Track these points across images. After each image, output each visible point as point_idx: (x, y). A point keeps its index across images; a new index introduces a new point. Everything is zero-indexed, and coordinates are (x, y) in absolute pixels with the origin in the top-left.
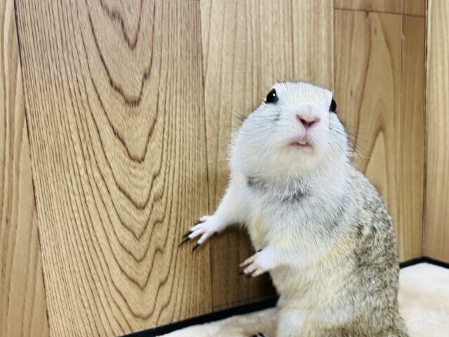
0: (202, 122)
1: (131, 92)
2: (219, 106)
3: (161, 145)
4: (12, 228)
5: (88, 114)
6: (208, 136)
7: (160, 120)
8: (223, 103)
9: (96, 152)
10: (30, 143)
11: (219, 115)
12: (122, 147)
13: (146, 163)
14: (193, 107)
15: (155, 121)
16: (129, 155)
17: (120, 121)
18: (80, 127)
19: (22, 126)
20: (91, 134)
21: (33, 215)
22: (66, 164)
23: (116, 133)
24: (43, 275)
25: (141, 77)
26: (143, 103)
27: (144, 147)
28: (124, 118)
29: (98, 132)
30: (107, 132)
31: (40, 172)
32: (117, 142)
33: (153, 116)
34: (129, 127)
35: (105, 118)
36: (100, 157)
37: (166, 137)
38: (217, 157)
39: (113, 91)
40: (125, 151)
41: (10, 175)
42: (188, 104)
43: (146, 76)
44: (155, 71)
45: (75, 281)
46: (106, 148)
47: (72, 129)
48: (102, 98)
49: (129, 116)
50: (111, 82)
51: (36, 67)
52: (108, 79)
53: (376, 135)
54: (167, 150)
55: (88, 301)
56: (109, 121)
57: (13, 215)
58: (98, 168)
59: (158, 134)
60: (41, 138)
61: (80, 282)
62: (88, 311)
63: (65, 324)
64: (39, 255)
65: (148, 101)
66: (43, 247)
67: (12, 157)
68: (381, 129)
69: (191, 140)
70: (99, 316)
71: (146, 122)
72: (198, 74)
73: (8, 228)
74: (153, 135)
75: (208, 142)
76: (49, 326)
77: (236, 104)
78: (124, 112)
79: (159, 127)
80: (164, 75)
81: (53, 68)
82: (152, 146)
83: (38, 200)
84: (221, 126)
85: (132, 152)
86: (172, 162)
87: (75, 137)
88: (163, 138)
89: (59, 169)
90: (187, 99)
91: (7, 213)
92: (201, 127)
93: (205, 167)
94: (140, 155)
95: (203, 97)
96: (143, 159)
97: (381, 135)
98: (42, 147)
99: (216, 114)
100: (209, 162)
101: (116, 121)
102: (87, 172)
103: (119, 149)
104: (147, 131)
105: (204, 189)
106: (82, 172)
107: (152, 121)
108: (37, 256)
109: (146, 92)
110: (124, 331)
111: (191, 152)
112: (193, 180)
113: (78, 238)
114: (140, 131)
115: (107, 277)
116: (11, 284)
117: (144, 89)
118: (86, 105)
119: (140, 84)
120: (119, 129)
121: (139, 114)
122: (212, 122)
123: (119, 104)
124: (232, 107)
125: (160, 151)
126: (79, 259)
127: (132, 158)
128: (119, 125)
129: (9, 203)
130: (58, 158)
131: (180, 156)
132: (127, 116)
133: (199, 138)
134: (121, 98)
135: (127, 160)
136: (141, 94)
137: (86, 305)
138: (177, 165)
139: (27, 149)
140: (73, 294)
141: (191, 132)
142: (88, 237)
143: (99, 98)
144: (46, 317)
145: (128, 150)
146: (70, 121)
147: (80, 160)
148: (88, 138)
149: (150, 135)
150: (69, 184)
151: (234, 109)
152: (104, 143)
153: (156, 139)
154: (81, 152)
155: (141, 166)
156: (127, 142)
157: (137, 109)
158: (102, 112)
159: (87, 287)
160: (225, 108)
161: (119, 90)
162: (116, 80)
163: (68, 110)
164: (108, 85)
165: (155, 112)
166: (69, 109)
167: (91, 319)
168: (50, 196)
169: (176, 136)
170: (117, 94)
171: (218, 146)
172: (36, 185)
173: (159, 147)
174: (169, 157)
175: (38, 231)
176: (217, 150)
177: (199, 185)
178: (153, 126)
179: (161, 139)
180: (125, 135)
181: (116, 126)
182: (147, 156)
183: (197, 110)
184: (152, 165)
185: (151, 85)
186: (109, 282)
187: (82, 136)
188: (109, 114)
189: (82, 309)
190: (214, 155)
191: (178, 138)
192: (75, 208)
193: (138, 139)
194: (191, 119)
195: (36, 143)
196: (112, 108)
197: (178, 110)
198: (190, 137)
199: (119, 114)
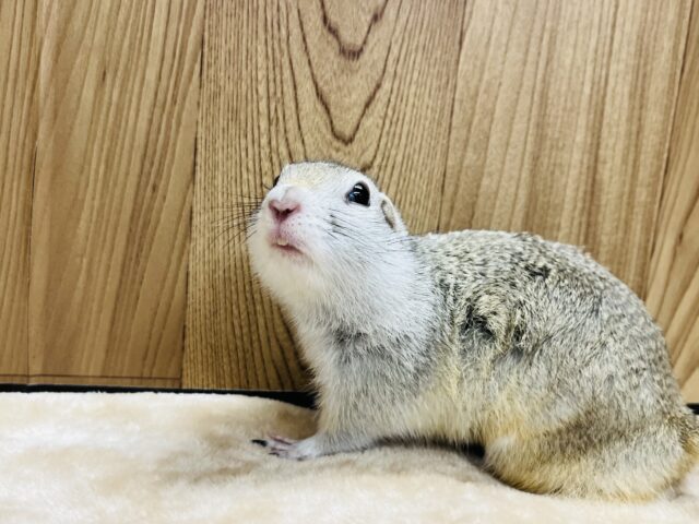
0: (449, 101)
1: (351, 37)
2: (480, 80)
3: (381, 125)
4: (159, 198)
5: (285, 59)
6: (454, 124)
7: (386, 86)
8: (486, 77)
9: (287, 117)
10: (201, 86)
11: (477, 94)
12: (325, 116)
13: (355, 146)
14: (439, 74)
15: (378, 86)
16: (333, 129)
17: (327, 77)
18: (271, 77)
19: (195, 61)
20: (285, 88)
21: (188, 188)
22: (243, 125)
23: (319, 95)
24: (187, 274)
25: (369, 18)
26: (365, 56)
27: (355, 121)
28: (335, 74)
29: (295, 87)
30: (306, 89)
31: (207, 128)
32: (320, 107)
33: (377, 78)
34: (339, 88)
35: (307, 69)
36: (292, 124)
37: (390, 113)
38: (463, 157)
39: (325, 31)
40: (328, 122)
41: (169, 127)
42: (431, 71)
43: (376, 18)
44: (390, 13)
45: (228, 293)
46: (302, 114)
47: (260, 78)
48: (308, 40)
49: (343, 71)
50: (325, 19)
52: (321, 13)
54: (388, 133)
55: (241, 327)
56: (312, 74)
57: (163, 182)
58: (287, 140)
59: (378, 107)
60: (216, 82)
61: (235, 297)
62: (239, 343)
63: (205, 352)
64: (187, 245)
65: (373, 55)
66: (194, 235)
67: (174, 102)
69: (427, 123)
70: (253, 354)
71: (365, 85)
72: (455, 26)
73: (153, 198)
74: (372, 106)
75: (454, 132)
76: (183, 348)
77: (506, 82)
78: (335, 66)
79: (382, 95)
80: (403, 20)
82: (367, 123)
83: (198, 168)
84: (478, 110)
85: (338, 126)
86: (393, 152)
87: (262, 89)
88: (386, 114)
89: (232, 131)
90: (432, 61)
91: (156, 178)
92: (446, 107)
93: (442, 169)
94: (348, 132)
95: (458, 62)
96: (351, 140)
98: (216, 95)
99: (472, 92)
100: (450, 163)
101: (322, 77)
102: (270, 143)
103: (320, 118)
104: (364, 98)
105: (434, 204)
106: (264, 141)
107: (374, 85)
108: (184, 246)
109: (372, 41)
110: (282, 385)
111: (424, 143)
112: (419, 187)
114: (354, 96)
116: (146, 275)
117: (370, 36)
118: (284, 46)
119: (366, 29)
120: (325, 89)
121: (357, 71)
122: (465, 103)
123: (332, 52)
124: (500, 84)
125: (378, 132)
127: (337, 136)
128: (326, 83)
129: (161, 164)
130: (234, 113)
131: (406, 146)
132: (338, 73)
133: (439, 124)
134: (335, 43)
135: (329, 136)
136: (365, 42)
137: (237, 331)
138: (399, 158)
139: (196, 96)
140: (222, 311)
141: (429, 111)
143: (304, 39)
144: (181, 335)
145: (331, 122)
146: (259, 66)
147: (264, 124)
148: (279, 95)
149: (367, 105)
150: (243, 154)
151: (502, 88)
152: (300, 105)
153: (376, 114)
154: (266, 111)
155: (347, 149)
156: (332, 110)
157: (355, 64)
158: (305, 61)
159: (243, 307)
160: (489, 84)
161: (333, 31)
162: (333, 18)
163: (259, 48)
164: (319, 23)
165: (381, 73)
166: (261, 48)
167: (240, 355)
168: (216, 166)
169: (405, 114)
170: (331, 37)
171: (467, 140)
172: (199, 147)
173: (377, 126)
174: (389, 145)
175: (191, 212)
176: (465, 147)
177: (428, 196)
178: (375, 93)
179: (382, 114)
180: (332, 99)
181: (321, 84)
182: (357, 136)
183: (444, 81)
184: (363, 152)
185: (382, 32)
187: (272, 90)
188: (314, 65)
189: (231, 337)
190: (459, 154)
191: (407, 119)
192: (245, 190)
193: (349, 109)
194: (433, 92)
195: (209, 88)
196: (320, 56)
197: (416, 74)
198: (426, 118)
199: (328, 67)
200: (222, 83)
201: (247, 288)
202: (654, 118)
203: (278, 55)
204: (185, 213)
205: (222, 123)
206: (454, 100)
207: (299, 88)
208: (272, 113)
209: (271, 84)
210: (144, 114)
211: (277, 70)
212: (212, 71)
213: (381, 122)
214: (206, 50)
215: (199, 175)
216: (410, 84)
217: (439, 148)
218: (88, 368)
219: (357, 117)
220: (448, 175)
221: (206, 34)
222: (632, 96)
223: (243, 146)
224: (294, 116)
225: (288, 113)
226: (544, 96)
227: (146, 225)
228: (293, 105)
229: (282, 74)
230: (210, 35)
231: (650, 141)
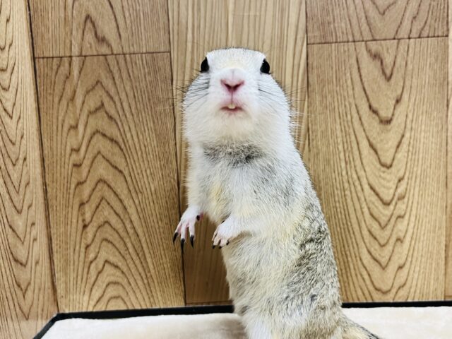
0: (444, 137)
1: (385, 114)
5: (351, 131)
6: (449, 150)
7: (407, 135)
9: (355, 159)
10: (309, 151)
12: (375, 156)
13: (393, 169)
14: (437, 124)
15: (403, 136)
16: (380, 162)
17: (374, 136)
18: (345, 140)
19: (305, 139)
20: (353, 145)
22: (332, 166)
23: (371, 145)
25: (394, 102)
26: (394, 122)
27: (392, 156)
28: (378, 134)
29: (358, 144)
30: (364, 144)
32: (372, 152)
33: (401, 132)
34: (381, 140)
35: (363, 133)
36: (358, 162)
37: (411, 149)
39: (371, 113)
40: (377, 158)
42: (432, 123)
43: (398, 101)
44: (405, 97)
46: (363, 156)
47: (339, 142)
48: (363, 119)
49: (382, 132)
50: (370, 107)
51: (318, 98)
52: (368, 104)
54: (411, 160)
56: (366, 135)
58: (356, 171)
59: (404, 147)
60: (317, 147)
65: (398, 121)
69: (433, 151)
70: (349, 283)
71: (395, 137)
72: (443, 98)
74: (401, 147)
75: (449, 154)
78: (378, 129)
79: (405, 141)
80: (412, 100)
81: (329, 98)
82: (399, 156)
85: (383, 160)
86: (415, 169)
87: (341, 147)
89: (327, 170)
90: (432, 118)
92: (443, 142)
93: (445, 175)
94: (389, 162)
95: (447, 116)
96: (391, 166)
98: (318, 154)
100: (449, 171)
101: (372, 136)
102: (347, 173)
103: (373, 157)
104: (396, 143)
105: (443, 194)
106: (344, 173)
107: (400, 136)
109: (397, 113)
110: (366, 299)
111: (432, 162)
112: (432, 185)
113: (337, 221)
114: (390, 143)
115: (357, 254)
117: (396, 112)
118: (350, 124)
119: (393, 108)
120: (374, 142)
121: (390, 130)
123: (376, 123)
125: (405, 160)
126: (337, 237)
127: (383, 165)
128: (374, 139)
130: (328, 161)
131: (422, 164)
132: (380, 133)
133: (440, 151)
134: (377, 118)
135: (379, 166)
136: (393, 115)
138: (419, 172)
141: (433, 145)
142: (345, 222)
143: (360, 119)
145: (379, 158)
146: (338, 136)
147: (343, 165)
148: (350, 148)
149: (398, 147)
150: (334, 181)
152: (361, 152)
153: (403, 150)
154: (344, 158)
155: (390, 171)
156: (379, 152)
157: (389, 127)
158: (362, 129)
161: (375, 112)
162: (375, 105)
164: (367, 109)
165: (403, 129)
166: (338, 127)
169: (419, 149)
170: (374, 115)
173: (404, 156)
177: (438, 190)
178: (401, 140)
179: (407, 150)
180: (378, 146)
181: (371, 140)
182: (394, 163)
183: (440, 127)
184: (398, 171)
185: (401, 108)
186: (358, 258)
187: (346, 147)
188: (366, 131)
191: (421, 150)
192: (337, 199)
193: (388, 150)
194: (434, 135)
195: (314, 151)
196: (370, 126)
197: (423, 127)
198: (432, 149)
199: (374, 130)
200: (320, 148)
201: (343, 249)
203: (347, 129)
205: (322, 167)
206: (447, 137)
207: (360, 143)
208: (347, 158)
209: (345, 144)
211: (348, 137)
212: (315, 142)
213: (406, 155)
214: (310, 132)
216: (421, 132)
217: (442, 163)
219: (393, 154)
220: (449, 177)
221: (310, 125)
223: (333, 176)
224: (359, 158)
225: (355, 157)
228: (357, 153)
229: (350, 138)
230: (312, 125)
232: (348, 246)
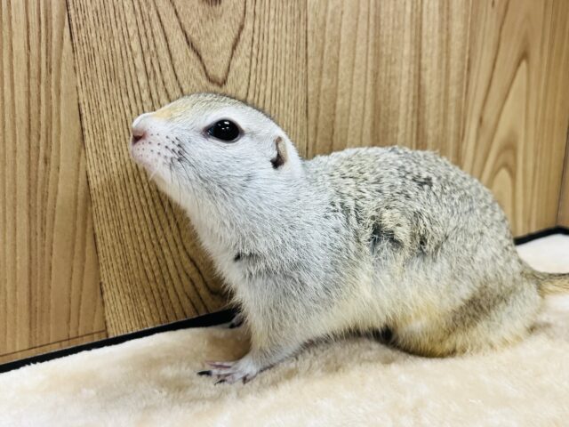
0: (303, 33)
2: (326, 11)
3: (248, 64)
4: (53, 170)
5: (153, 13)
6: (309, 54)
7: (248, 26)
8: (331, 7)
9: (163, 69)
11: (325, 24)
12: (198, 63)
13: (229, 87)
14: (292, 10)
15: (242, 28)
16: (207, 74)
17: (195, 25)
18: (142, 32)
19: (62, 25)
20: (157, 41)
21: (80, 154)
22: (123, 83)
23: (190, 43)
24: (95, 235)
27: (225, 63)
28: (201, 21)
29: (166, 38)
30: (177, 39)
31: (88, 92)
32: (192, 55)
33: (239, 20)
34: (207, 34)
35: (175, 19)
36: (168, 75)
37: (255, 51)
38: (320, 82)
40: (201, 68)
41: (49, 97)
42: (285, 7)
45: (136, 245)
46: (177, 64)
47: (131, 34)
49: (208, 18)
53: (519, 64)
54: (256, 71)
55: (153, 272)
56: (181, 24)
57: (54, 153)
58: (167, 91)
59: (244, 47)
60: (88, 44)
61: (142, 246)
62: (153, 285)
63: (124, 302)
64: (89, 208)
66: (94, 198)
67: (49, 70)
68: (524, 56)
69: (288, 56)
70: (167, 292)
71: (230, 28)
73: (47, 171)
74: (238, 47)
75: (310, 61)
76: (103, 303)
77: (347, 10)
78: (200, 11)
79: (246, 35)
82: (237, 63)
83: (86, 133)
84: (328, 39)
85: (211, 72)
86: (262, 88)
87: (135, 45)
88: (252, 53)
89: (113, 91)
91: (45, 150)
92: (302, 39)
93: (304, 96)
94: (220, 75)
96: (225, 82)
97: (524, 64)
98: (91, 58)
99: (321, 22)
100: (310, 90)
101: (190, 25)
102: (150, 96)
103: (194, 66)
104: (231, 41)
105: (302, 128)
106: (145, 95)
107: (238, 27)
108: (86, 209)
110: (197, 311)
111: (287, 75)
112: (288, 115)
113: (139, 186)
114: (221, 40)
115: (178, 241)
116: (54, 246)
120: (194, 37)
121: (221, 16)
122: (316, 33)
124: (342, 13)
125: (248, 70)
126: (141, 216)
127: (211, 80)
128: (194, 31)
129: (48, 135)
130: (112, 74)
131: (273, 79)
132: (204, 19)
133: (298, 56)
135: (204, 82)
137: (150, 276)
138: (268, 92)
139: (71, 59)
140: (133, 262)
141: (288, 45)
144: (99, 292)
145: (205, 68)
146: (129, 22)
147: (142, 79)
148: (152, 48)
149: (234, 47)
150: (128, 111)
151: (344, 16)
152: (173, 56)
153: (243, 54)
154: (142, 67)
155: (222, 90)
156: (204, 57)
157: (218, 9)
158: (171, 11)
159: (151, 254)
160: (334, 14)
163: (125, 5)
165: (242, 15)
166: (128, 4)
167: (156, 295)
168: (103, 128)
169: (268, 51)
171: (322, 67)
172: (83, 112)
173: (246, 65)
174: (258, 82)
175: (87, 177)
176: (321, 73)
177: (296, 122)
178: (239, 35)
179: (249, 54)
180: (202, 45)
181: (189, 32)
182: (229, 77)
183: (297, 15)
184: (237, 91)
186: (180, 247)
187: (145, 45)
188: (180, 14)
189: (145, 282)
190: (317, 81)
191: (270, 55)
193: (218, 53)
194: (289, 27)
195: (83, 51)
196: (186, 6)
197: (272, 12)
198: (286, 52)
199: (194, 15)
200: (95, 45)
201: (153, 236)
202: (457, 26)
203: (145, 9)
204: (82, 179)
205: (102, 84)
206: (306, 32)
207: (169, 38)
208: (149, 68)
209: (144, 39)
210: (20, 88)
211: (147, 24)
212: (82, 33)
213: (248, 61)
214: (72, 12)
215: (89, 139)
216: (269, 21)
217: (300, 78)
218: (14, 345)
219: (227, 59)
220: (310, 100)
222: (441, 9)
223: (126, 104)
224: (170, 67)
225: (163, 65)
226: (377, 18)
227: (44, 198)
228: (166, 56)
229: (152, 28)
231: (456, 45)
232: (162, 229)
